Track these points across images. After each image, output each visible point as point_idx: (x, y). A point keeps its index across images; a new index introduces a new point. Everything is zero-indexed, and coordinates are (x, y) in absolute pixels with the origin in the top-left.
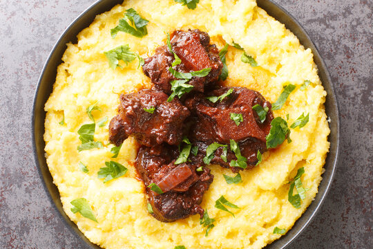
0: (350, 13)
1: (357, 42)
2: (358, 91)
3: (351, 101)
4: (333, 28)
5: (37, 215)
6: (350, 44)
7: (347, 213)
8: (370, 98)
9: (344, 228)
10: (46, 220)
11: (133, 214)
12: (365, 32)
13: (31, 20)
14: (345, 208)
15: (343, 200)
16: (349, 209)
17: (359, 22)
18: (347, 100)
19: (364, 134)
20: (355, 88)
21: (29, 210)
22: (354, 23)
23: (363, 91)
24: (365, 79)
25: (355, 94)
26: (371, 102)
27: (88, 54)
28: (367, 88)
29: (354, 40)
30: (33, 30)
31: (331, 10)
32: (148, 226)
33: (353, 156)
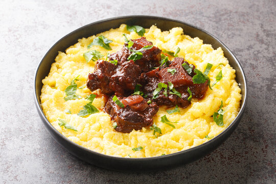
0: (252, 48)
1: (259, 62)
2: (264, 85)
3: (259, 89)
4: (241, 55)
5: (29, 153)
6: (254, 63)
7: (266, 148)
8: (273, 88)
9: (265, 156)
10: (36, 155)
11: (102, 131)
12: (264, 57)
13: (32, 56)
14: (264, 146)
15: (261, 141)
16: (266, 147)
17: (259, 52)
18: (256, 89)
19: (271, 106)
20: (261, 83)
21: (23, 150)
22: (256, 53)
23: (267, 85)
24: (267, 79)
25: (261, 86)
26: (274, 90)
27: (73, 56)
28: (270, 83)
29: (257, 60)
30: (33, 61)
31: (238, 47)
32: (114, 138)
33: (265, 118)
